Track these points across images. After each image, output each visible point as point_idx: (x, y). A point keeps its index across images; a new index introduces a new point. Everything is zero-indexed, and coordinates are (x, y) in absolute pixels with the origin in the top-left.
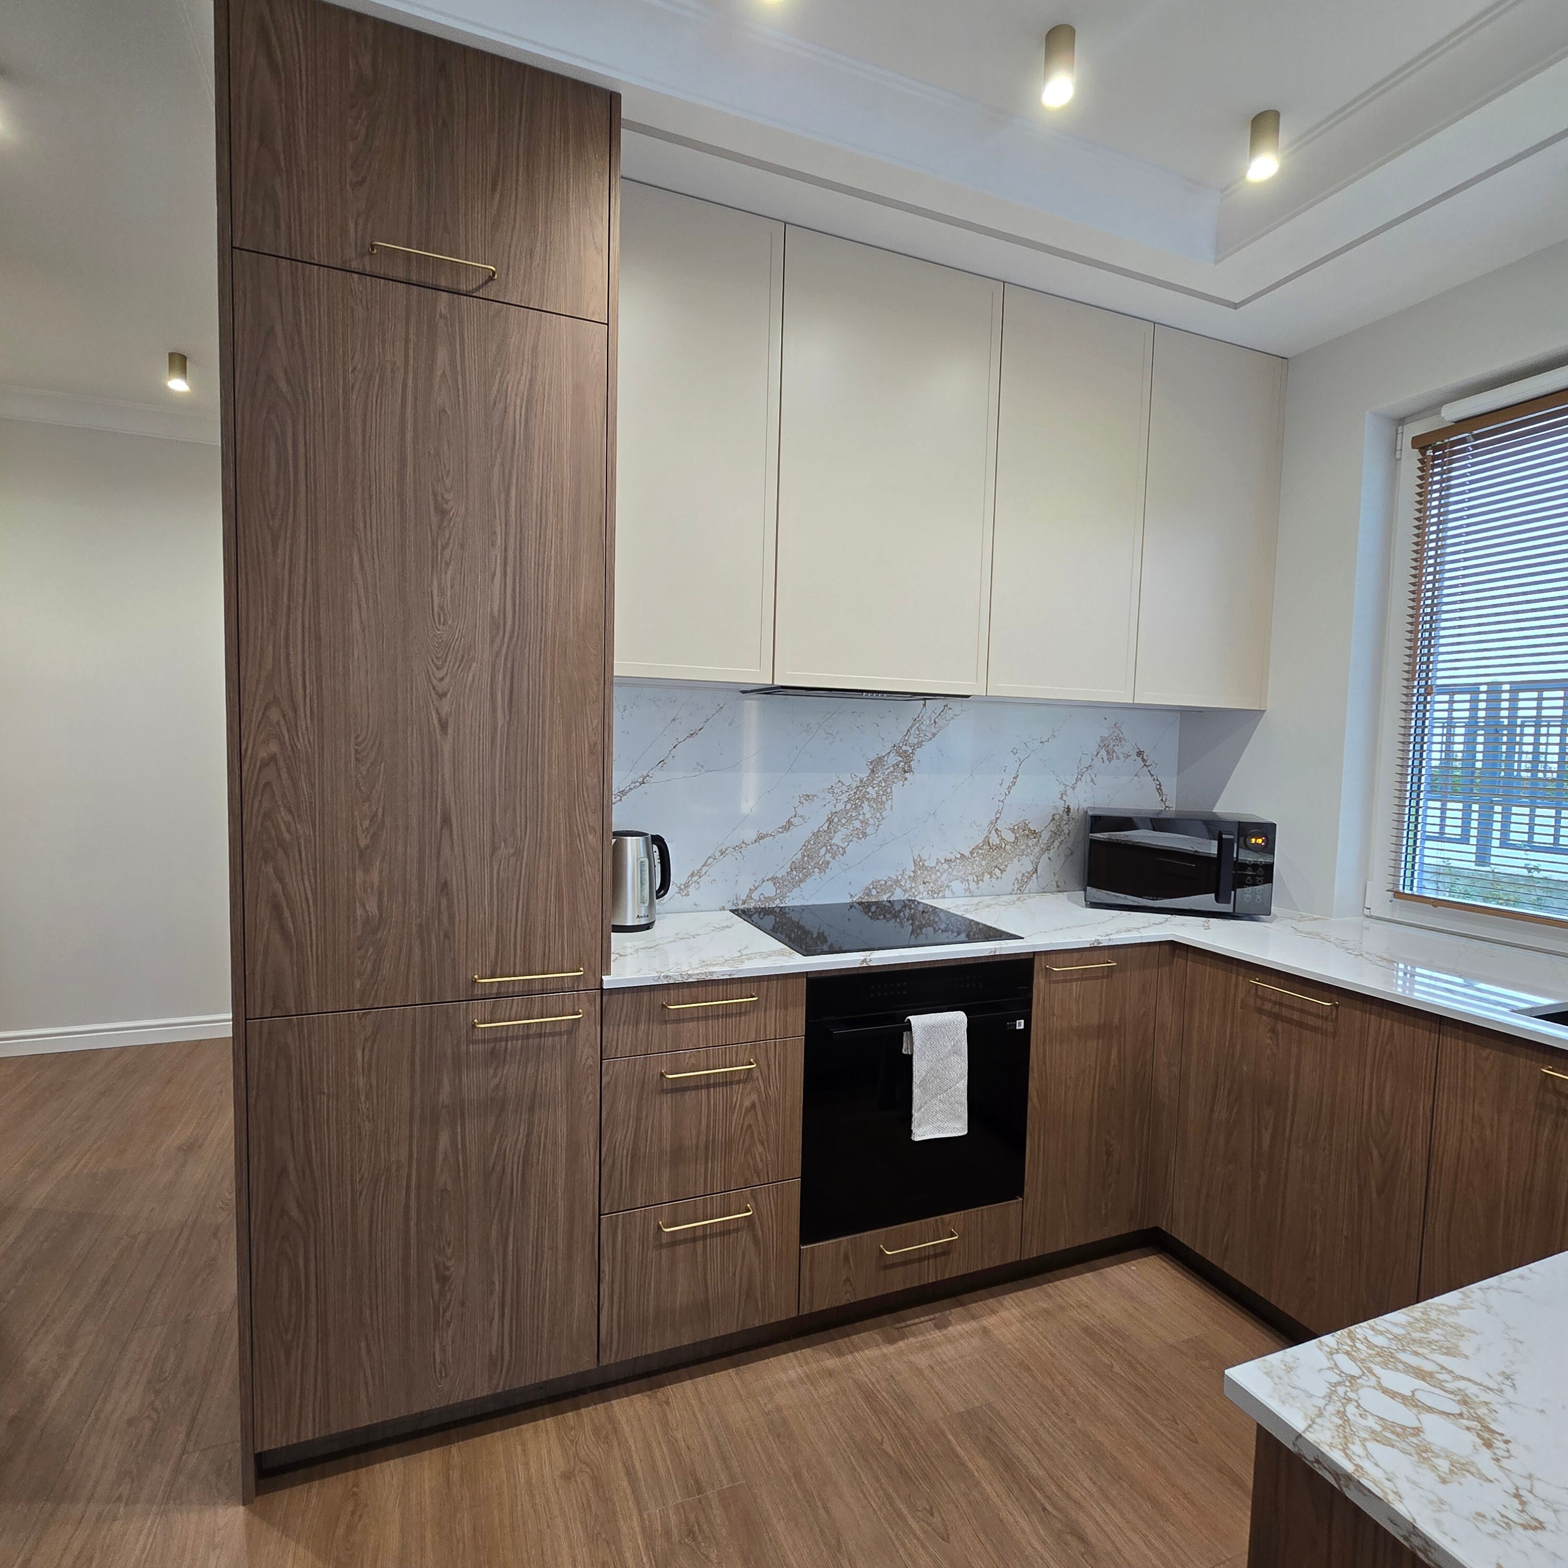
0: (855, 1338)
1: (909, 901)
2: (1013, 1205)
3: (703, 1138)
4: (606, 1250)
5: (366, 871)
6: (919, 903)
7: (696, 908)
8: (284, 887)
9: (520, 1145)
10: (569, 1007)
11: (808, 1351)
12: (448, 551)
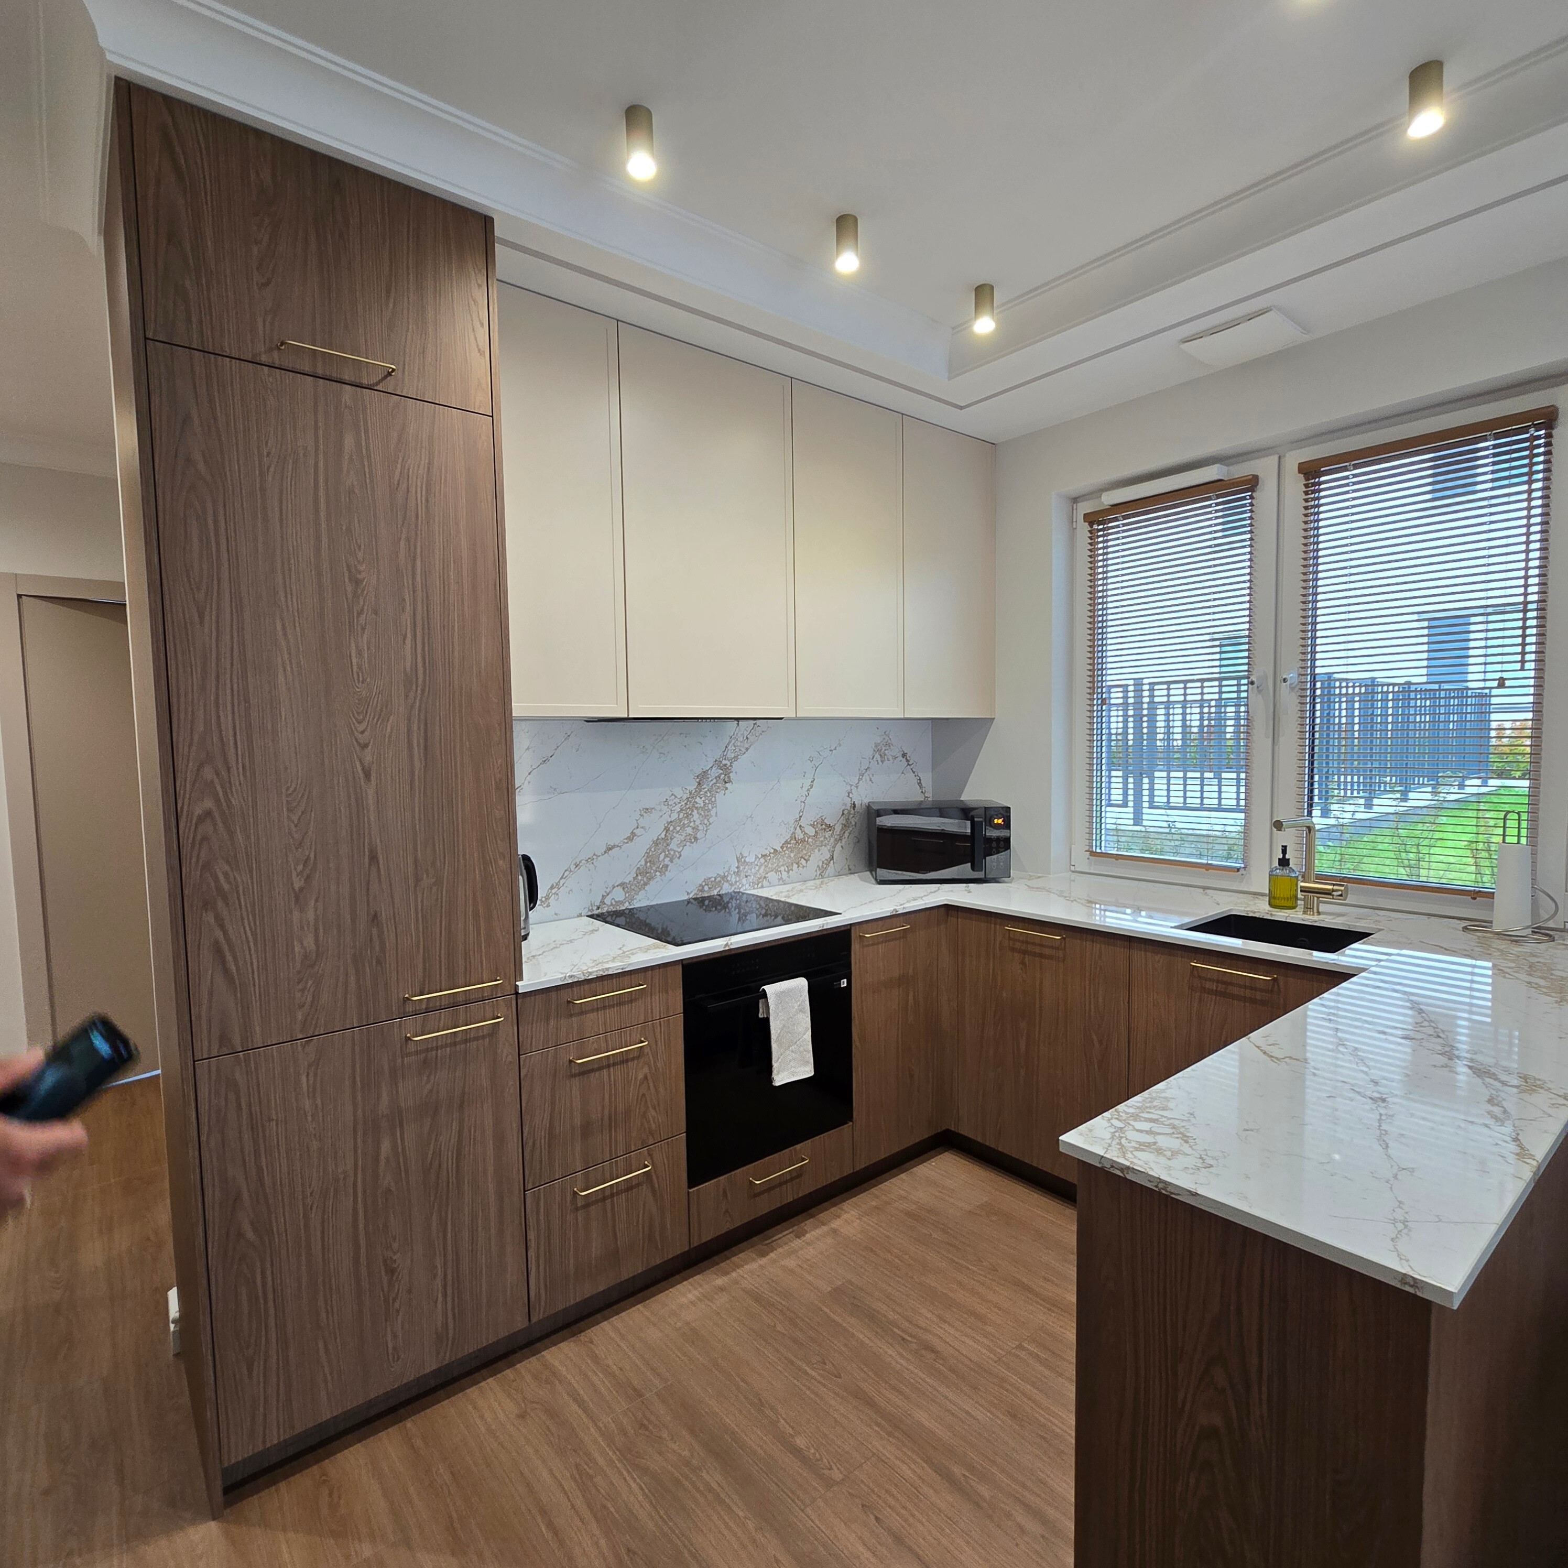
0: (734, 1259)
1: (735, 892)
2: (846, 1128)
3: (606, 1112)
4: (532, 1221)
5: (302, 910)
6: (743, 894)
7: (557, 918)
8: (225, 933)
9: (454, 1140)
10: (489, 1014)
11: (698, 1278)
12: (363, 617)
